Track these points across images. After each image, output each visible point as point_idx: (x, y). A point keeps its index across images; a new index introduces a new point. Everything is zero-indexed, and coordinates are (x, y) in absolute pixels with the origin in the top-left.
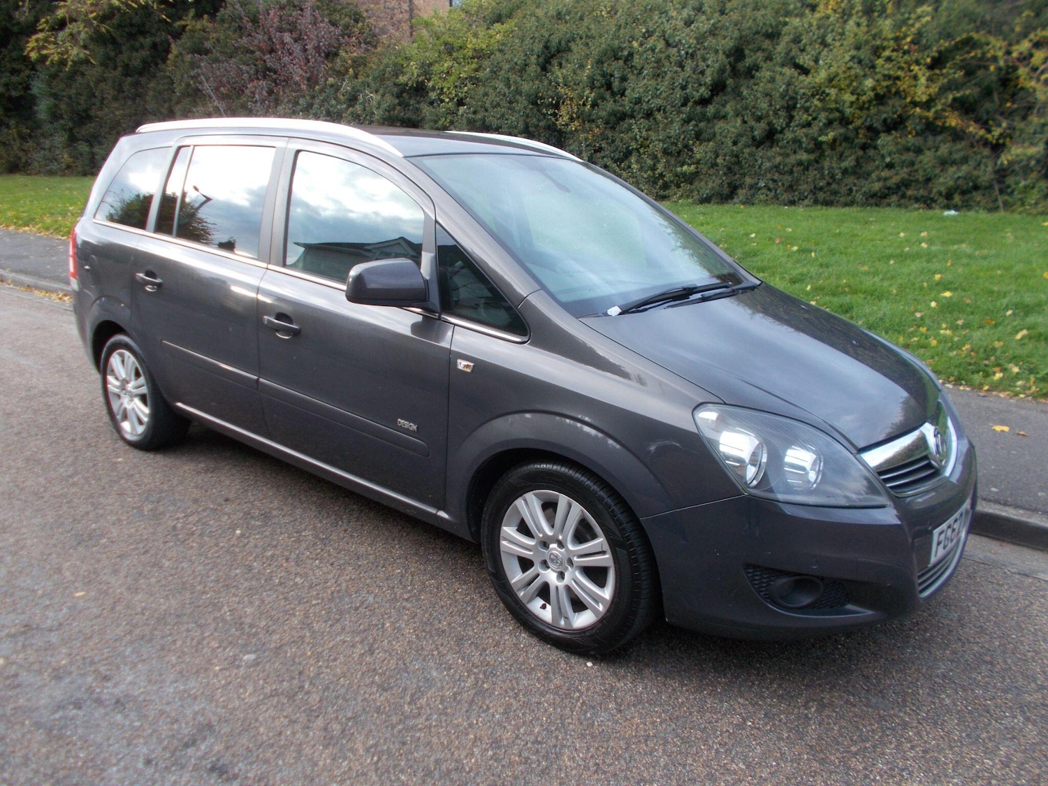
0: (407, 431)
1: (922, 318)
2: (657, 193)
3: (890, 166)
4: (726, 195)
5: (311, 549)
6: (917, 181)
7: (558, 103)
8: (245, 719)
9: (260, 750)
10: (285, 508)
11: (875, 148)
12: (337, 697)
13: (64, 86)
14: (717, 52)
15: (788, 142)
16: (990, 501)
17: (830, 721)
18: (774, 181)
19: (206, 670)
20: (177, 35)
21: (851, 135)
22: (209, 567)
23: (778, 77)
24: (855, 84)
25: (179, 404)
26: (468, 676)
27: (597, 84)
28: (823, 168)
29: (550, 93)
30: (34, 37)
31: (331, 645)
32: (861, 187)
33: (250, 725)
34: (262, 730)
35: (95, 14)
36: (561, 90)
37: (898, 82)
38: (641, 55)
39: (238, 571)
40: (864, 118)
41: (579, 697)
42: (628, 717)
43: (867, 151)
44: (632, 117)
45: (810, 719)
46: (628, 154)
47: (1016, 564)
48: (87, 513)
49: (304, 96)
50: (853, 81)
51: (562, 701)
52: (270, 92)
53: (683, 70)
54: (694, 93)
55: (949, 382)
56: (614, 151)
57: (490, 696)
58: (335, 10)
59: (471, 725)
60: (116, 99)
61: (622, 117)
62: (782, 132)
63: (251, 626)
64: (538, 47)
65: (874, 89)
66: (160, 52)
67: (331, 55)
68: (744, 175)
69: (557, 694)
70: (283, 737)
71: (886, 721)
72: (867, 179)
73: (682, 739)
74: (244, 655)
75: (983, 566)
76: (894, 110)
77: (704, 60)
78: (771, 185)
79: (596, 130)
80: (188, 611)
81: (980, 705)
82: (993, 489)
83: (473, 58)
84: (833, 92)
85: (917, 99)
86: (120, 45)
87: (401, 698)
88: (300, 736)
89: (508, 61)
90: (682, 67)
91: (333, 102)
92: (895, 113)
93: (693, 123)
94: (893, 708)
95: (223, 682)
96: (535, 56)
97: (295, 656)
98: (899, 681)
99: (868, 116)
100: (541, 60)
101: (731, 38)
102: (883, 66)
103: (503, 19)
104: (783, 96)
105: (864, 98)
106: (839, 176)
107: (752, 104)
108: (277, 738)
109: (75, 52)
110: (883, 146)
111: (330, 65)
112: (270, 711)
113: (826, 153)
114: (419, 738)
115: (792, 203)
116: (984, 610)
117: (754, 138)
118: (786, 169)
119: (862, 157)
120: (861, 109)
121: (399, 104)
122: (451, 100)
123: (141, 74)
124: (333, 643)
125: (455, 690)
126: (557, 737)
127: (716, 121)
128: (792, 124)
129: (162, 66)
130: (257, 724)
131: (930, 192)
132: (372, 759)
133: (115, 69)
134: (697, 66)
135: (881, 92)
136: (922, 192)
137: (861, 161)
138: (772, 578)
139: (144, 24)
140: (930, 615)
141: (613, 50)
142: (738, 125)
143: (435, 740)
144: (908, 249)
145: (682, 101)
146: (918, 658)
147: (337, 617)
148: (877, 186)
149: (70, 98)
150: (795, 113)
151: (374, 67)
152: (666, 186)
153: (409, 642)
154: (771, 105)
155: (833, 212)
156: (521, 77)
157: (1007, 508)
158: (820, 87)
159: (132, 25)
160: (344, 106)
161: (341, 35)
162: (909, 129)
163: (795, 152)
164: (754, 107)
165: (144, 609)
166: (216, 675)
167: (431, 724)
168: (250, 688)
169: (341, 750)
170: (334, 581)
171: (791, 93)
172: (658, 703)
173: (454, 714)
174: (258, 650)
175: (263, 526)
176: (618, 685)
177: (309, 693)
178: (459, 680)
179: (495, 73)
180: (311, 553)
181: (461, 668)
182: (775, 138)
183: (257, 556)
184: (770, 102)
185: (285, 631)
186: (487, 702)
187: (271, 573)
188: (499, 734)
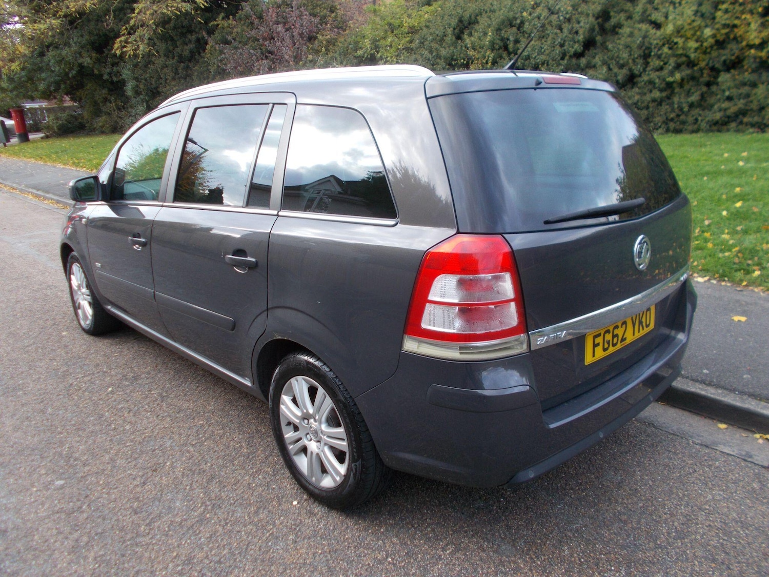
1: (709, 225)
3: (729, 99)
5: (151, 405)
6: (752, 110)
7: (468, 63)
8: (31, 528)
9: (26, 552)
10: (152, 373)
11: (717, 84)
12: (99, 517)
13: (142, 72)
14: (588, 15)
15: (645, 84)
16: (697, 381)
17: (457, 562)
19: (28, 490)
20: (211, 32)
21: (697, 75)
22: (75, 414)
23: (636, 32)
24: (698, 33)
26: (201, 506)
27: (497, 47)
28: (673, 103)
29: (462, 55)
30: (118, 40)
31: (119, 477)
32: (706, 117)
33: (30, 533)
34: (36, 537)
35: (153, 21)
36: (471, 53)
37: (736, 30)
38: (530, 22)
39: (92, 418)
40: (707, 61)
41: (271, 529)
42: (298, 547)
43: (711, 87)
45: (441, 559)
47: (702, 436)
48: (22, 373)
50: (697, 31)
51: (256, 532)
53: (562, 32)
54: (570, 49)
55: (715, 279)
57: (207, 524)
58: (317, 5)
59: (178, 546)
60: (174, 79)
62: (640, 76)
63: (76, 459)
64: (454, 22)
65: (714, 36)
66: (201, 44)
67: (311, 39)
69: (256, 525)
70: (46, 544)
71: (504, 566)
72: (710, 110)
73: (329, 568)
74: (57, 481)
75: (671, 436)
76: (732, 53)
77: (579, 22)
80: (41, 446)
81: (593, 559)
82: (705, 371)
83: (408, 33)
84: (680, 41)
85: (752, 43)
86: (176, 41)
87: (143, 520)
88: (57, 544)
89: (431, 34)
90: (561, 29)
92: (733, 55)
94: (515, 556)
95: (32, 500)
96: (452, 29)
97: (91, 484)
98: (535, 532)
99: (710, 59)
100: (456, 31)
101: (599, 4)
102: (722, 17)
103: (432, 3)
104: (640, 47)
105: (705, 44)
106: (686, 109)
107: (616, 55)
108: (42, 544)
109: (143, 48)
110: (723, 82)
111: (311, 46)
112: (49, 524)
113: (676, 91)
114: (137, 552)
116: (647, 475)
118: (643, 105)
119: (706, 93)
120: (705, 53)
123: (190, 61)
124: (122, 475)
125: (185, 517)
126: (235, 560)
127: (587, 70)
128: (648, 69)
129: (202, 54)
130: (36, 533)
131: (763, 118)
132: (94, 566)
133: (173, 58)
134: (573, 28)
135: (720, 38)
136: (756, 119)
137: (706, 95)
139: (190, 26)
140: (597, 478)
141: (509, 20)
142: (604, 71)
143: (147, 555)
144: (723, 167)
145: (561, 55)
146: (563, 514)
147: (137, 456)
148: (718, 116)
149: (146, 80)
150: (650, 60)
151: (340, 45)
153: (175, 478)
154: (631, 55)
156: (441, 45)
157: (709, 388)
158: (670, 38)
159: (183, 27)
161: (320, 23)
162: (745, 67)
163: (651, 91)
164: (618, 57)
165: (15, 443)
166: (31, 495)
167: (152, 542)
168: (47, 506)
169: (79, 556)
170: (152, 428)
171: (646, 44)
172: (328, 537)
173: (172, 536)
174: (69, 478)
175: (129, 386)
176: (307, 521)
177: (83, 512)
178: (192, 510)
179: (423, 43)
180: (149, 406)
181: (199, 501)
182: (635, 80)
183: (112, 407)
184: (630, 52)
185: (96, 464)
186: (202, 528)
187: (113, 420)
188: (195, 553)
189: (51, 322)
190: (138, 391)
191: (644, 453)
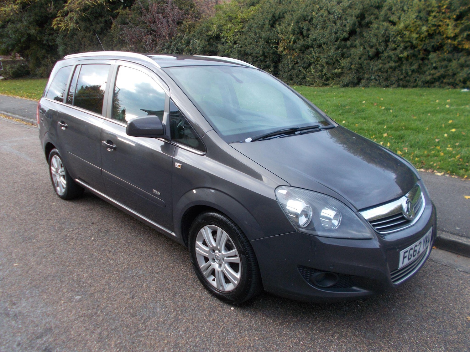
0: (156, 195)
1: (438, 142)
2: (323, 82)
3: (435, 68)
4: (356, 83)
5: (122, 248)
6: (448, 75)
7: (278, 41)
8: (67, 327)
9: (69, 342)
10: (117, 228)
11: (428, 59)
12: (110, 319)
13: (69, 40)
14: (352, 16)
15: (385, 58)
16: (454, 234)
17: (343, 344)
18: (379, 76)
19: (58, 302)
20: (115, 17)
21: (416, 53)
22: (74, 254)
23: (381, 27)
24: (418, 29)
25: (77, 180)
26: (174, 312)
27: (296, 33)
28: (402, 70)
29: (274, 37)
30: (55, 19)
31: (116, 293)
32: (421, 78)
33: (68, 330)
34: (72, 332)
35: (79, 8)
36: (280, 36)
37: (440, 28)
38: (317, 19)
39: (86, 257)
40: (423, 45)
41: (222, 325)
42: (243, 336)
43: (424, 61)
44: (312, 47)
45: (333, 342)
46: (310, 65)
47: (463, 267)
48: (32, 228)
49: (167, 42)
50: (417, 27)
51: (214, 326)
52: (153, 41)
53: (336, 25)
54: (341, 35)
55: (447, 174)
56: (304, 64)
57: (181, 322)
58: (182, 3)
59: (167, 336)
60: (90, 45)
61: (308, 47)
62: (382, 53)
63: (84, 283)
64: (270, 17)
65: (427, 31)
66: (108, 24)
67: (179, 23)
68: (364, 73)
69: (212, 323)
70: (80, 337)
71: (372, 346)
72: (424, 74)
73: (266, 349)
74: (76, 296)
75: (445, 267)
76: (438, 41)
77: (346, 20)
78: (377, 78)
79: (295, 54)
80: (59, 274)
81: (423, 340)
82: (457, 228)
83: (241, 22)
84: (407, 33)
85: (449, 36)
86: (92, 22)
87: (140, 321)
88: (88, 337)
89: (256, 23)
90: (335, 23)
91: (180, 44)
92: (438, 42)
93: (340, 49)
94: (377, 339)
95: (63, 309)
96: (268, 21)
97: (98, 298)
98: (384, 325)
99: (425, 44)
100: (271, 22)
101: (359, 9)
102: (432, 20)
103: (255, 4)
104: (383, 36)
105: (422, 36)
106: (410, 73)
107: (369, 40)
108: (78, 337)
109: (72, 25)
110: (432, 58)
111: (179, 28)
112: (79, 324)
113: (404, 63)
114: (142, 341)
115: (387, 86)
116: (439, 290)
117: (369, 56)
118: (384, 70)
119: (421, 64)
120: (421, 41)
121: (208, 44)
122: (231, 42)
123: (101, 34)
124: (117, 292)
125: (165, 318)
126: (206, 344)
127: (351, 48)
128: (388, 49)
129: (109, 30)
130: (71, 330)
131: (455, 80)
132: (116, 350)
133: (90, 32)
134: (343, 23)
135: (431, 32)
136: (451, 80)
137: (421, 66)
138: (312, 273)
139: (101, 12)
140: (410, 292)
141: (304, 17)
142: (361, 49)
143: (148, 342)
144: (438, 108)
145: (335, 39)
146: (397, 314)
147: (123, 280)
148: (429, 78)
149: (71, 45)
150: (389, 44)
151: (198, 28)
152: (327, 79)
153: (151, 294)
154: (377, 40)
155: (406, 90)
156: (262, 30)
157: (462, 238)
158: (401, 31)
159: (96, 13)
160: (184, 46)
161: (184, 14)
162: (445, 50)
163: (389, 62)
164: (369, 41)
165: (40, 273)
166: (61, 305)
167: (149, 334)
168: (73, 312)
169: (104, 344)
170: (127, 263)
171: (387, 34)
172: (260, 330)
173: (161, 330)
174: (83, 294)
175: (104, 236)
176: (243, 320)
177: (99, 316)
178: (169, 313)
179: (250, 29)
180: (121, 249)
181: (171, 308)
182: (379, 56)
183: (97, 250)
184: (377, 39)
185: (98, 286)
186: (178, 325)
187: (101, 258)
188: (179, 341)
189: (40, 196)
190: (111, 240)
191: (433, 277)
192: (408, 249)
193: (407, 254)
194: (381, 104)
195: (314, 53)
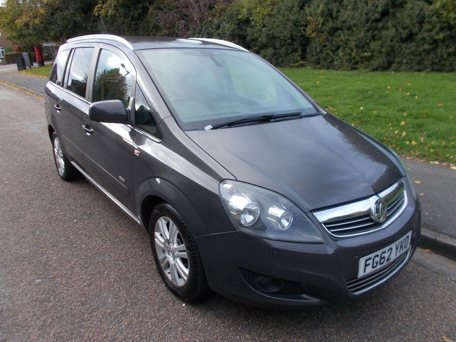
0: (121, 181)
2: (351, 66)
4: (386, 67)
7: (306, 24)
8: (18, 310)
9: (13, 327)
10: (102, 211)
12: (60, 306)
13: (110, 26)
15: (419, 40)
18: (411, 60)
19: (19, 284)
20: (151, 3)
21: (454, 35)
22: (52, 236)
23: (416, 7)
25: (72, 162)
26: (124, 303)
27: (325, 15)
28: (437, 53)
29: (303, 19)
30: (97, 7)
31: (75, 279)
33: (17, 314)
34: (20, 317)
36: (309, 18)
39: (63, 239)
41: (167, 322)
42: (184, 337)
44: (341, 29)
46: (338, 48)
48: (24, 207)
49: (198, 27)
51: (158, 323)
52: (185, 26)
53: (367, 6)
54: (372, 17)
56: (332, 46)
57: (127, 315)
59: (108, 329)
60: (128, 31)
61: (336, 30)
62: (416, 34)
63: (50, 266)
66: (145, 10)
67: (211, 8)
68: (395, 57)
69: (158, 319)
70: (25, 322)
74: (37, 279)
75: (435, 274)
78: (409, 61)
79: (324, 37)
80: (30, 256)
83: (270, 5)
86: (130, 8)
87: (87, 310)
88: (32, 323)
89: (284, 6)
90: (367, 4)
91: (210, 28)
93: (371, 31)
95: (20, 291)
96: (297, 3)
97: (57, 283)
100: (300, 4)
104: (418, 16)
106: (445, 56)
107: (402, 21)
109: (111, 12)
111: (210, 12)
112: (29, 308)
113: (439, 45)
114: (81, 332)
115: (420, 71)
116: (419, 301)
117: (402, 38)
118: (417, 53)
121: (238, 28)
122: (260, 25)
123: (138, 20)
124: (77, 278)
125: (113, 310)
127: (382, 30)
128: (422, 30)
129: (146, 16)
130: (20, 314)
132: (53, 340)
133: (128, 18)
134: (375, 3)
138: (255, 276)
142: (393, 31)
143: (87, 334)
145: (366, 20)
147: (87, 266)
151: (228, 12)
152: (356, 63)
153: (109, 282)
154: (411, 21)
155: (439, 75)
156: (290, 13)
158: (438, 11)
160: (214, 30)
163: (423, 45)
164: (403, 22)
165: (14, 253)
166: (20, 288)
167: (91, 325)
168: (29, 296)
169: (44, 332)
170: (98, 248)
171: (422, 14)
172: (204, 331)
173: (104, 322)
174: (44, 278)
175: (87, 219)
176: (191, 318)
177: (50, 302)
178: (118, 305)
179: (279, 11)
180: (98, 233)
181: (123, 299)
182: (413, 37)
183: (75, 233)
184: (411, 19)
185: (61, 270)
186: (123, 318)
187: (75, 241)
188: (118, 336)
189: (44, 176)
190: (92, 223)
191: (417, 285)
192: (372, 255)
193: (370, 262)
194: (406, 89)
195: (343, 36)
